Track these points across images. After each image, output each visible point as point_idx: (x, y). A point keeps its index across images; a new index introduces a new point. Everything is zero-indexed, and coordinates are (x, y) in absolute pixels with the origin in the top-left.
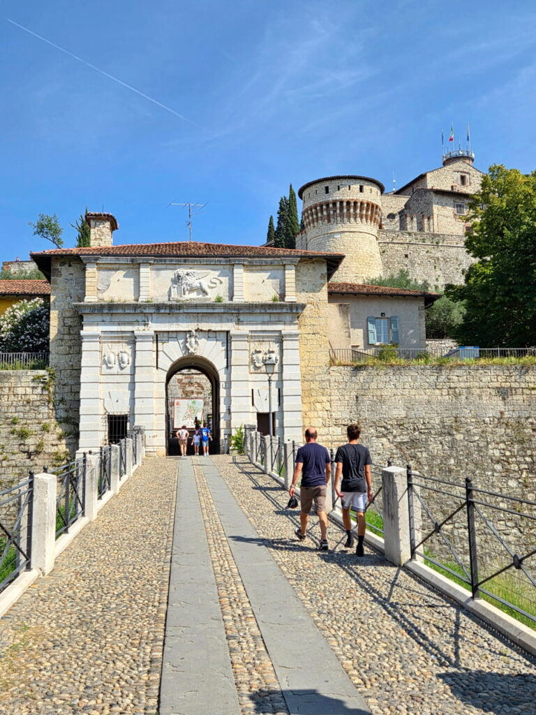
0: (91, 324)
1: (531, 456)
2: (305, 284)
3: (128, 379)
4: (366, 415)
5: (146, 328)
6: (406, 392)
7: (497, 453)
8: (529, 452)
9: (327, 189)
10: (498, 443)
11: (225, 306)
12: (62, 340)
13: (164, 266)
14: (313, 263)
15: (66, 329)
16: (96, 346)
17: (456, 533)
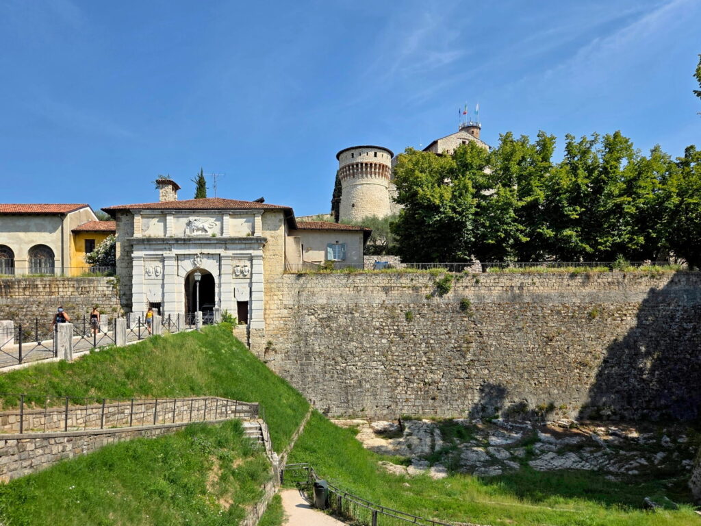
0: (138, 250)
1: (398, 326)
2: (269, 225)
3: (161, 282)
4: (303, 302)
5: (170, 252)
6: (328, 289)
7: (378, 324)
8: (396, 324)
9: (353, 154)
10: (379, 319)
11: (217, 239)
12: (123, 259)
13: (182, 216)
14: (274, 212)
15: (126, 253)
16: (142, 263)
17: (347, 368)
